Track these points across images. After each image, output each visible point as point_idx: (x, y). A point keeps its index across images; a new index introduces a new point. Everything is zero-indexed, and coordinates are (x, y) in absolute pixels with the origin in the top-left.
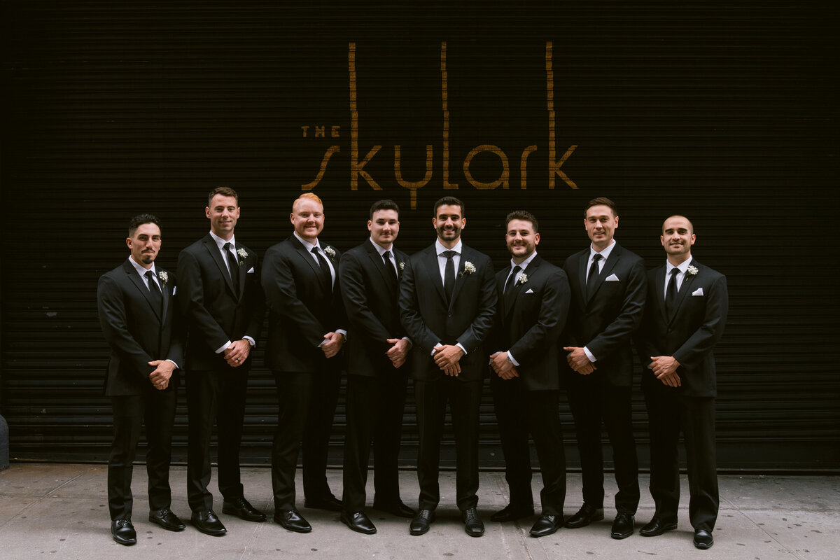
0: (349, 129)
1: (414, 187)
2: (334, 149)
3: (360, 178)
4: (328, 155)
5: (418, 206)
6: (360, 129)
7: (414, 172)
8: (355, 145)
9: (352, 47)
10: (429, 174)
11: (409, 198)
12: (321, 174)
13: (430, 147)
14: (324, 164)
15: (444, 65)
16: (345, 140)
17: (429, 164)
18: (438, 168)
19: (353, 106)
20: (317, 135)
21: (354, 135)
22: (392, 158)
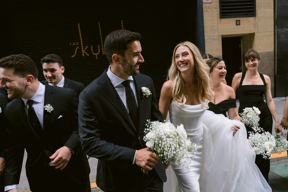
0: (81, 43)
1: (96, 54)
2: (78, 47)
3: (85, 54)
4: (77, 49)
5: (98, 58)
6: (83, 43)
7: (96, 51)
8: (82, 46)
9: (79, 24)
10: (99, 51)
11: (95, 57)
12: (75, 54)
13: (99, 45)
14: (76, 51)
15: (100, 27)
16: (80, 45)
17: (99, 49)
18: (101, 50)
19: (81, 38)
20: (73, 45)
21: (82, 44)
22: (91, 49)
